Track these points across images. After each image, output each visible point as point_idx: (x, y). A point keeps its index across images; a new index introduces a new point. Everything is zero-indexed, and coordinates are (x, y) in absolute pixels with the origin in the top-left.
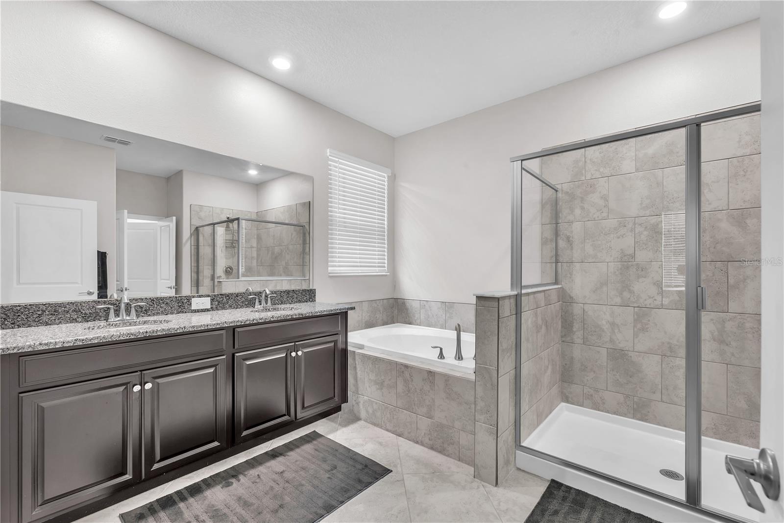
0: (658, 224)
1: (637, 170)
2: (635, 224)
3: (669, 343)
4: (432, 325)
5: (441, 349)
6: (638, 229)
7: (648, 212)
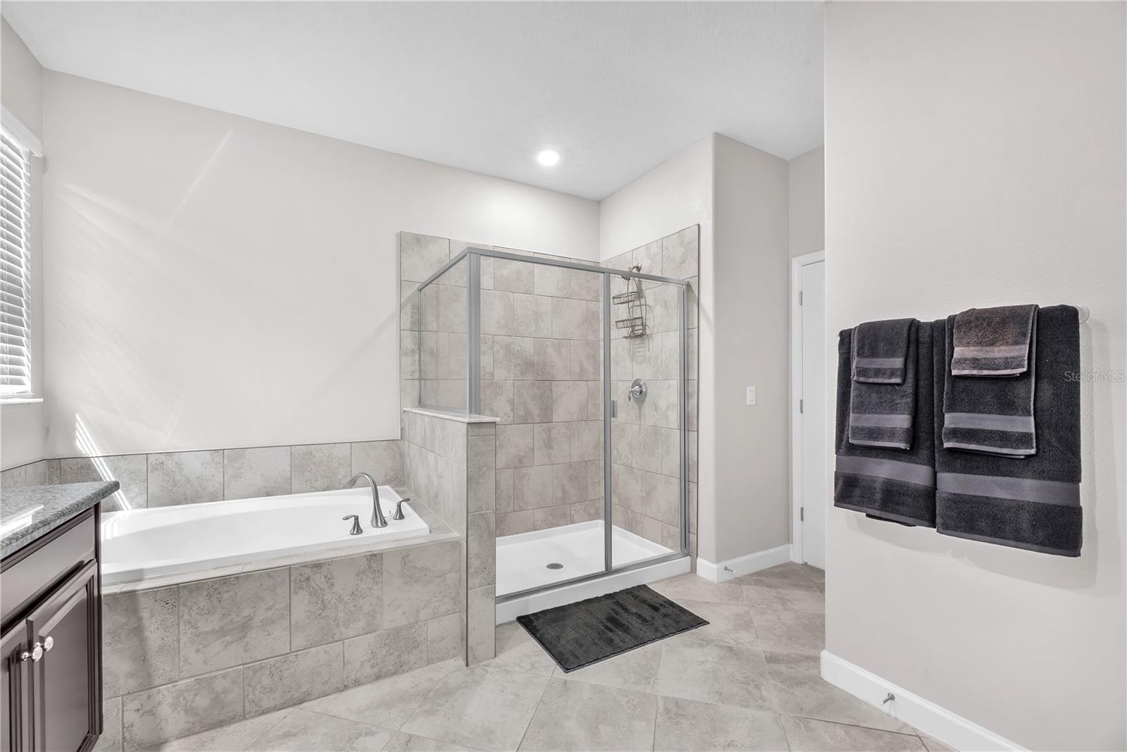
0: (510, 345)
1: (495, 289)
2: (493, 342)
3: (518, 455)
4: (186, 499)
5: (357, 518)
6: (496, 348)
7: (503, 332)
